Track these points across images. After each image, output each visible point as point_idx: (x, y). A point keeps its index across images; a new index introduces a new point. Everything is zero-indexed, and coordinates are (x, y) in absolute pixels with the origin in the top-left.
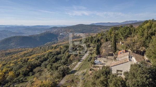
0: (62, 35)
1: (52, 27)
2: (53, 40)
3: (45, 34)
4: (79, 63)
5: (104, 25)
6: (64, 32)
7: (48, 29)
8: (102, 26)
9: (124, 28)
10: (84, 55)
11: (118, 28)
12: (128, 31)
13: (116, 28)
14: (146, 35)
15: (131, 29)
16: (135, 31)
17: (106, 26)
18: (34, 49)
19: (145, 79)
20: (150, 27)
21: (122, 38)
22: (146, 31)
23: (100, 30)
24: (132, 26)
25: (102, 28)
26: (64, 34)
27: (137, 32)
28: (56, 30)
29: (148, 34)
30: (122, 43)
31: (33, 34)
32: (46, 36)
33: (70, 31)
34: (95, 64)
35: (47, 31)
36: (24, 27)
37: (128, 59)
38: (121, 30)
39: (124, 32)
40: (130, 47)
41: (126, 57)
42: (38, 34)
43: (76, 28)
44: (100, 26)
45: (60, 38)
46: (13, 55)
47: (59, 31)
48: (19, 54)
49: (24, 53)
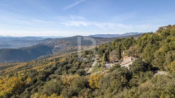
0: (57, 47)
1: (45, 38)
2: (47, 53)
3: (38, 46)
4: (91, 69)
5: (104, 37)
6: (59, 44)
7: (40, 41)
8: (101, 38)
9: (126, 39)
10: (92, 63)
11: (121, 40)
12: (129, 42)
13: (118, 40)
14: (143, 45)
15: (132, 40)
16: (135, 42)
17: (106, 38)
18: (29, 62)
19: (140, 66)
20: (146, 39)
21: (125, 48)
22: (143, 42)
23: (100, 42)
24: (133, 38)
25: (102, 40)
26: (60, 46)
27: (137, 43)
28: (50, 42)
29: (144, 44)
30: (125, 53)
31: (22, 47)
32: (39, 49)
33: (67, 43)
34: (105, 67)
35: (39, 43)
36: (12, 38)
37: (131, 60)
38: (124, 41)
39: (127, 43)
40: (132, 54)
41: (129, 60)
42: (29, 46)
43: (73, 40)
44: (99, 38)
45: (55, 51)
46: (5, 70)
47: (54, 43)
48: (12, 68)
49: (18, 67)
